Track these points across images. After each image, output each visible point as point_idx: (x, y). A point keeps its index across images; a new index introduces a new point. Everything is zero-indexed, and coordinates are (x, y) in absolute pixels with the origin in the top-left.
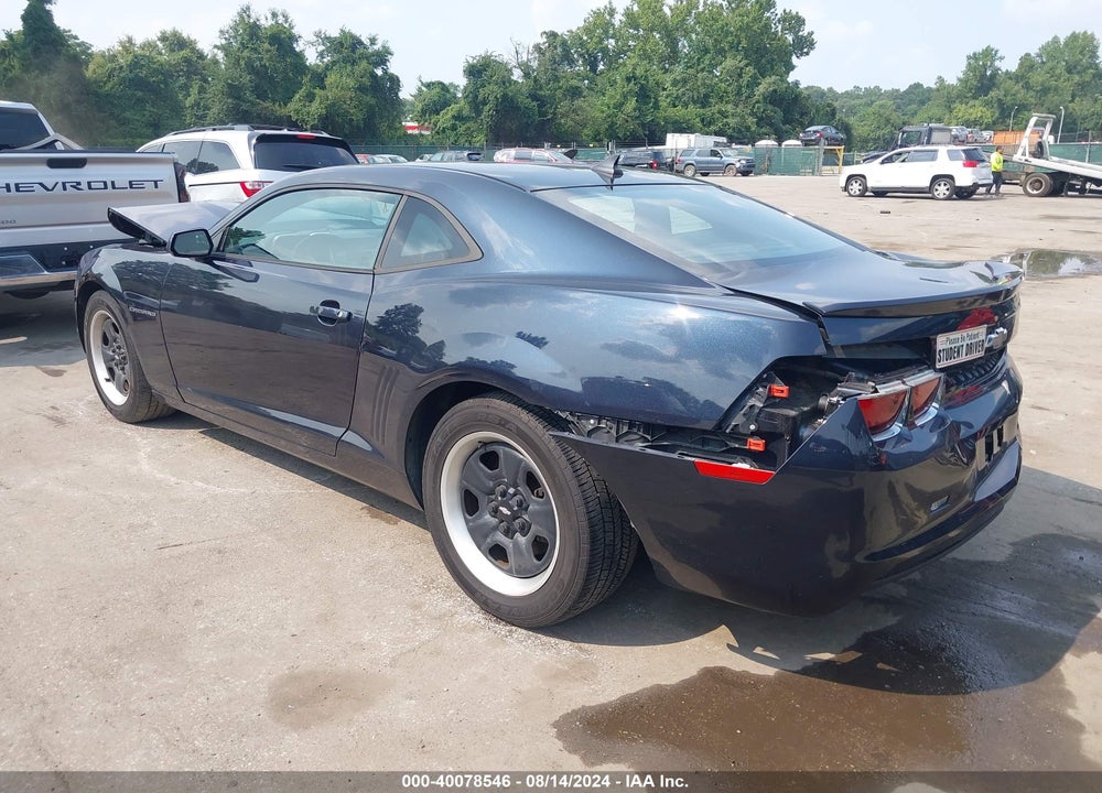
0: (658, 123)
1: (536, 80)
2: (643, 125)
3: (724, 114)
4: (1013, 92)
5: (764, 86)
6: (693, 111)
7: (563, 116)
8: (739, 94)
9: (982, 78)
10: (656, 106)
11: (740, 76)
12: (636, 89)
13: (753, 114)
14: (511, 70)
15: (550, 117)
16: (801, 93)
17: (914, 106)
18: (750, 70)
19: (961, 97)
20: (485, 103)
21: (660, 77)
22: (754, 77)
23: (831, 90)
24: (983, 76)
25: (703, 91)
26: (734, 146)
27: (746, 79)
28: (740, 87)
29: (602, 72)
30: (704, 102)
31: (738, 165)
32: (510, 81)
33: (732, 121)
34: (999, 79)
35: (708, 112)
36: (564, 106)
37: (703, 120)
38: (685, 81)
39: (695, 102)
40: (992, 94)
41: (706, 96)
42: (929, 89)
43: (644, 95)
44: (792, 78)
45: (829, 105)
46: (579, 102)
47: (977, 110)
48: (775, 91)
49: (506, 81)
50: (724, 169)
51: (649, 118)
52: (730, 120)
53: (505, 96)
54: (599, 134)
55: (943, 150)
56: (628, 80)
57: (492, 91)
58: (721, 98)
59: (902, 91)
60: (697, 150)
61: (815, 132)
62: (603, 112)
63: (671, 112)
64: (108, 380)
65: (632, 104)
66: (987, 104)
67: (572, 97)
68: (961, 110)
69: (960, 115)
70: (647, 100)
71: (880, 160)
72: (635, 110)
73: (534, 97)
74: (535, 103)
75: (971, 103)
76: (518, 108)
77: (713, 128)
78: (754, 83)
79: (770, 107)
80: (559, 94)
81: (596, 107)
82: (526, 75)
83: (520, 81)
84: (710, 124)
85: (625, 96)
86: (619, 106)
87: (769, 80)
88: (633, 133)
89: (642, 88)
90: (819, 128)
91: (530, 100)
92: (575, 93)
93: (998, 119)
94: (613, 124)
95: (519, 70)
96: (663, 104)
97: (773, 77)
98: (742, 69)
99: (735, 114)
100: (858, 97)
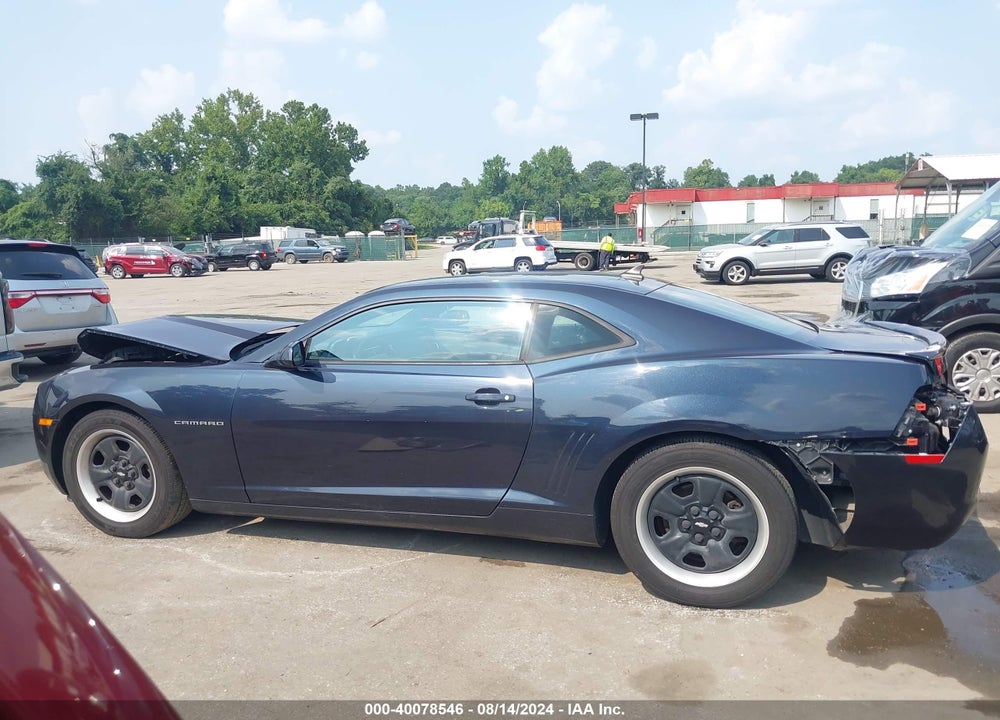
0: (242, 218)
1: (117, 180)
2: (228, 219)
3: (300, 209)
4: (521, 190)
5: (331, 186)
6: (270, 207)
7: (149, 212)
8: (310, 191)
9: (496, 179)
10: (238, 202)
11: (309, 176)
12: (218, 187)
13: (325, 209)
14: (88, 170)
15: (136, 213)
16: (363, 191)
17: (447, 201)
18: (317, 172)
19: (484, 195)
20: (63, 200)
21: (238, 176)
22: (321, 177)
23: (378, 187)
24: (497, 178)
25: (277, 189)
26: (323, 237)
27: (314, 179)
28: (311, 186)
29: (176, 172)
30: (280, 198)
31: (334, 253)
32: (89, 180)
33: (309, 215)
34: (509, 180)
35: (286, 207)
36: (150, 202)
37: (281, 215)
38: (260, 181)
39: (272, 199)
40: (506, 192)
41: (281, 193)
42: (456, 188)
43: (225, 193)
44: (353, 177)
45: (386, 201)
46: (163, 200)
47: (498, 204)
48: (341, 189)
49: (84, 180)
50: (322, 256)
51: (233, 213)
52: (305, 214)
53: (86, 195)
54: (186, 228)
55: (519, 239)
56: (209, 179)
57: (71, 190)
58: (295, 195)
59: (436, 188)
60: (294, 241)
61: (393, 224)
62: (188, 208)
63: (252, 207)
64: (98, 500)
65: (215, 201)
66: (504, 199)
67: (157, 195)
68: (486, 204)
69: (486, 208)
70: (230, 197)
71: (473, 246)
72: (219, 206)
73: (117, 196)
74: (119, 201)
75: (493, 199)
76: (100, 206)
77: (291, 221)
78: (322, 182)
79: (339, 202)
80: (142, 192)
81: (181, 204)
82: (105, 175)
83: (99, 180)
84: (289, 217)
85: (207, 194)
86: (203, 202)
87: (334, 180)
88: (219, 226)
89: (223, 186)
90: (395, 220)
91: (113, 198)
92: (159, 191)
93: (514, 211)
94: (201, 219)
95: (97, 170)
96: (243, 201)
97: (339, 178)
98: (309, 170)
99: (310, 208)
100: (402, 193)
